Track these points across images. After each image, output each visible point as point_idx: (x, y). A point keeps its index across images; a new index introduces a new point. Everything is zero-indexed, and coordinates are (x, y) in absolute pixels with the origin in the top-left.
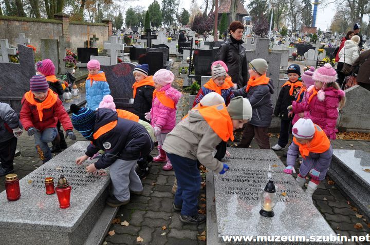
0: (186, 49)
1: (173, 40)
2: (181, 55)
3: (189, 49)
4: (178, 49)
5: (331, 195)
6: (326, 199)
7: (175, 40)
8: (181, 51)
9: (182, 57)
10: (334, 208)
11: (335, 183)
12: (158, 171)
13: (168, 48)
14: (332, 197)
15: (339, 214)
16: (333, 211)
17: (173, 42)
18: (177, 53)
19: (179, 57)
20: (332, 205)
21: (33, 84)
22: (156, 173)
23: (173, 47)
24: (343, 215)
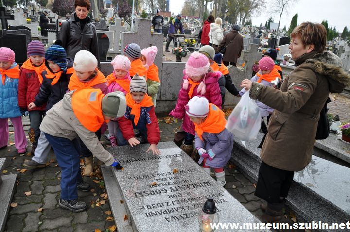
0: (51, 31)
1: (32, 21)
2: (45, 38)
3: (55, 32)
4: (40, 31)
5: (237, 181)
6: (235, 187)
7: (35, 22)
8: (44, 33)
9: (47, 40)
10: (245, 195)
11: (237, 166)
12: (43, 188)
13: (30, 30)
14: (238, 183)
15: (252, 201)
16: (245, 199)
17: (33, 24)
18: (40, 36)
19: (43, 40)
20: (242, 193)
21: (31, 47)
22: (41, 192)
23: (35, 29)
24: (255, 201)
